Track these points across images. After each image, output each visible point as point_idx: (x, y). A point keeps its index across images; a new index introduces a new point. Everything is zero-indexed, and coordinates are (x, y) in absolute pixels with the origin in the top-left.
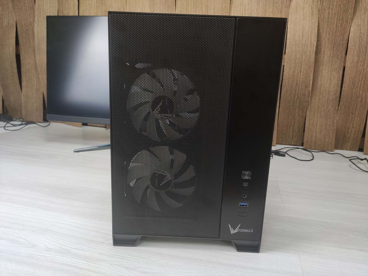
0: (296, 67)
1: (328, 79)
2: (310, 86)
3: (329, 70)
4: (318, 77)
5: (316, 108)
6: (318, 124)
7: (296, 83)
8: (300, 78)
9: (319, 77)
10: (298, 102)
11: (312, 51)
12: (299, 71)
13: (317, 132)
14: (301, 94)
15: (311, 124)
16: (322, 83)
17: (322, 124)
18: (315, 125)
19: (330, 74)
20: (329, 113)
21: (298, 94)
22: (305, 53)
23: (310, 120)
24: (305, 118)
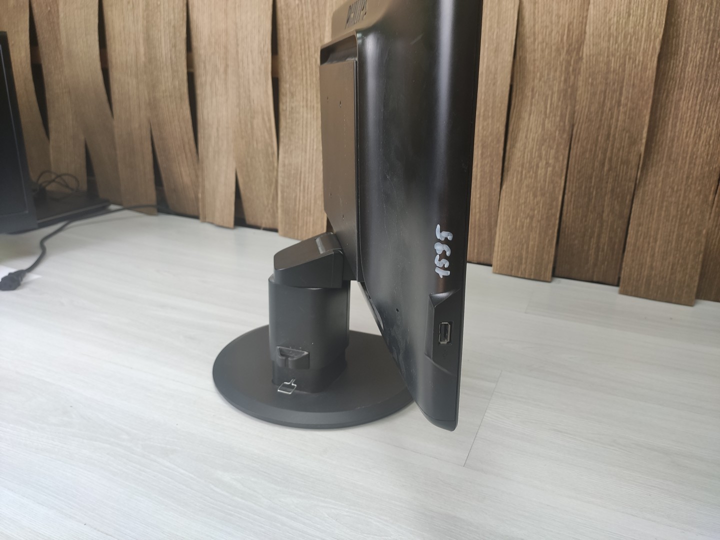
0: (609, 93)
1: (693, 123)
2: (641, 140)
3: (697, 100)
4: (667, 119)
5: (657, 197)
6: (659, 236)
7: (607, 133)
8: (617, 120)
9: (669, 119)
10: (611, 180)
11: (650, 53)
12: (614, 102)
13: (656, 255)
14: (620, 160)
15: (643, 234)
16: (677, 134)
17: (670, 236)
18: (652, 239)
19: (700, 110)
20: (689, 210)
21: (611, 160)
22: (632, 56)
23: (640, 225)
24: (626, 220)
